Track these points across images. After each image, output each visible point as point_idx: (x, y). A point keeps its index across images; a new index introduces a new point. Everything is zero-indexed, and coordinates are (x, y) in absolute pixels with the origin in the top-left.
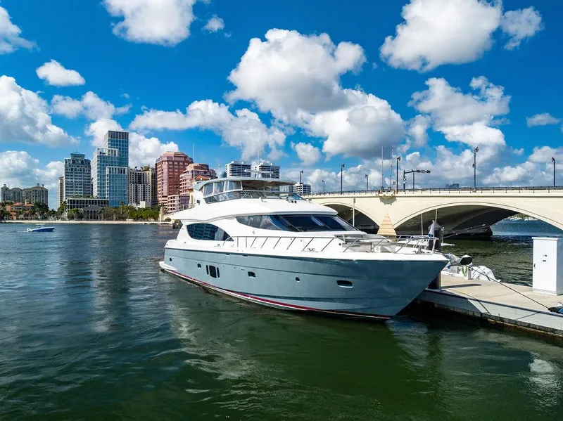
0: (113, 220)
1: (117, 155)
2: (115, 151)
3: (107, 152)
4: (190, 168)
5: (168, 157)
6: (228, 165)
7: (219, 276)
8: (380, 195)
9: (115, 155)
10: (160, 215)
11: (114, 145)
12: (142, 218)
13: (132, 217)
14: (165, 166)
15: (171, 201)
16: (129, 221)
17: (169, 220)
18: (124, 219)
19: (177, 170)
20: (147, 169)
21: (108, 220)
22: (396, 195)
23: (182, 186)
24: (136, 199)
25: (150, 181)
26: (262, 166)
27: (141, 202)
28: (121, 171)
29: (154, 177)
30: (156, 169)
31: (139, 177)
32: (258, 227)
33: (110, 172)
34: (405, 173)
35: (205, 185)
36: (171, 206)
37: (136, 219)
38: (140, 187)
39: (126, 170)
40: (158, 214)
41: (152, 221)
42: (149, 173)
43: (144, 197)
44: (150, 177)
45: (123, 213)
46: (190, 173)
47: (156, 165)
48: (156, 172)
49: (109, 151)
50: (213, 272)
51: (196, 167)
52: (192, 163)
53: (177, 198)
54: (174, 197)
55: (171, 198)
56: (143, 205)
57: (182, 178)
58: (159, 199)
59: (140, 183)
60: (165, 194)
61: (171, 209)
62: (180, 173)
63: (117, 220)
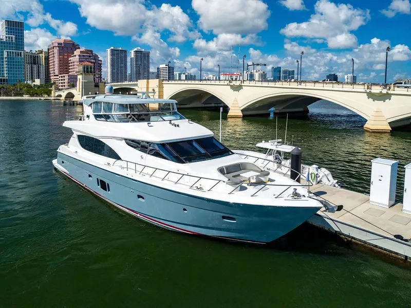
0: (11, 96)
1: (14, 41)
2: (12, 38)
3: (4, 38)
4: (77, 52)
5: (59, 44)
6: (109, 50)
7: (109, 190)
8: (231, 84)
9: (12, 41)
10: (53, 92)
11: (11, 32)
12: (37, 94)
13: (28, 93)
14: (56, 50)
15: (62, 80)
16: (26, 97)
17: (60, 96)
18: (21, 95)
19: (66, 54)
20: (41, 52)
21: (7, 95)
22: (243, 84)
23: (71, 67)
24: (32, 77)
25: (44, 62)
26: (135, 51)
27: (36, 80)
28: (18, 54)
29: (47, 59)
30: (49, 53)
31: (34, 59)
32: (145, 152)
33: (8, 55)
34: (248, 66)
35: (94, 103)
36: (62, 83)
37: (32, 95)
38: (35, 67)
39: (22, 54)
40: (51, 91)
41: (46, 97)
42: (43, 56)
43: (39, 75)
44: (43, 59)
45: (20, 89)
46: (77, 57)
47: (48, 49)
48: (49, 55)
49: (6, 37)
50: (104, 186)
51: (81, 52)
52: (79, 48)
53: (66, 77)
54: (64, 77)
55: (62, 77)
56: (37, 82)
57: (70, 60)
58: (52, 78)
59: (35, 64)
60: (57, 73)
61: (62, 86)
62: (69, 56)
63: (15, 96)
